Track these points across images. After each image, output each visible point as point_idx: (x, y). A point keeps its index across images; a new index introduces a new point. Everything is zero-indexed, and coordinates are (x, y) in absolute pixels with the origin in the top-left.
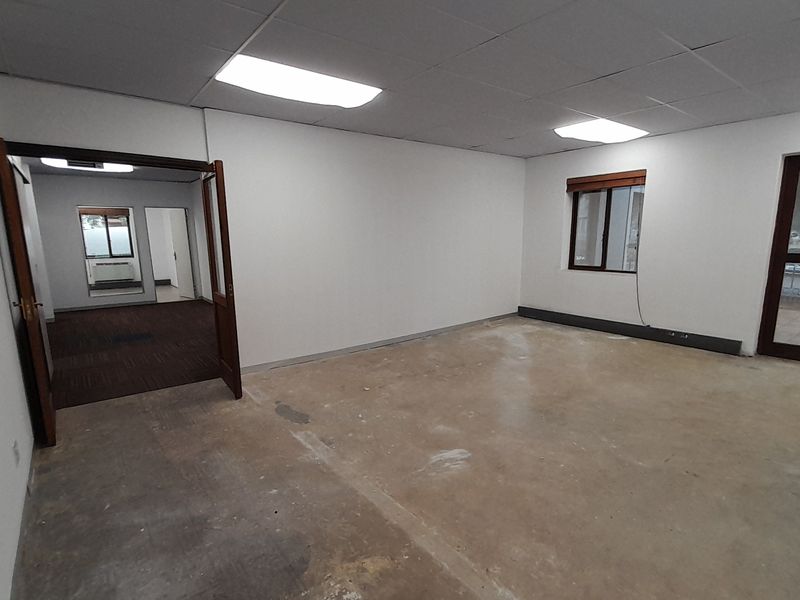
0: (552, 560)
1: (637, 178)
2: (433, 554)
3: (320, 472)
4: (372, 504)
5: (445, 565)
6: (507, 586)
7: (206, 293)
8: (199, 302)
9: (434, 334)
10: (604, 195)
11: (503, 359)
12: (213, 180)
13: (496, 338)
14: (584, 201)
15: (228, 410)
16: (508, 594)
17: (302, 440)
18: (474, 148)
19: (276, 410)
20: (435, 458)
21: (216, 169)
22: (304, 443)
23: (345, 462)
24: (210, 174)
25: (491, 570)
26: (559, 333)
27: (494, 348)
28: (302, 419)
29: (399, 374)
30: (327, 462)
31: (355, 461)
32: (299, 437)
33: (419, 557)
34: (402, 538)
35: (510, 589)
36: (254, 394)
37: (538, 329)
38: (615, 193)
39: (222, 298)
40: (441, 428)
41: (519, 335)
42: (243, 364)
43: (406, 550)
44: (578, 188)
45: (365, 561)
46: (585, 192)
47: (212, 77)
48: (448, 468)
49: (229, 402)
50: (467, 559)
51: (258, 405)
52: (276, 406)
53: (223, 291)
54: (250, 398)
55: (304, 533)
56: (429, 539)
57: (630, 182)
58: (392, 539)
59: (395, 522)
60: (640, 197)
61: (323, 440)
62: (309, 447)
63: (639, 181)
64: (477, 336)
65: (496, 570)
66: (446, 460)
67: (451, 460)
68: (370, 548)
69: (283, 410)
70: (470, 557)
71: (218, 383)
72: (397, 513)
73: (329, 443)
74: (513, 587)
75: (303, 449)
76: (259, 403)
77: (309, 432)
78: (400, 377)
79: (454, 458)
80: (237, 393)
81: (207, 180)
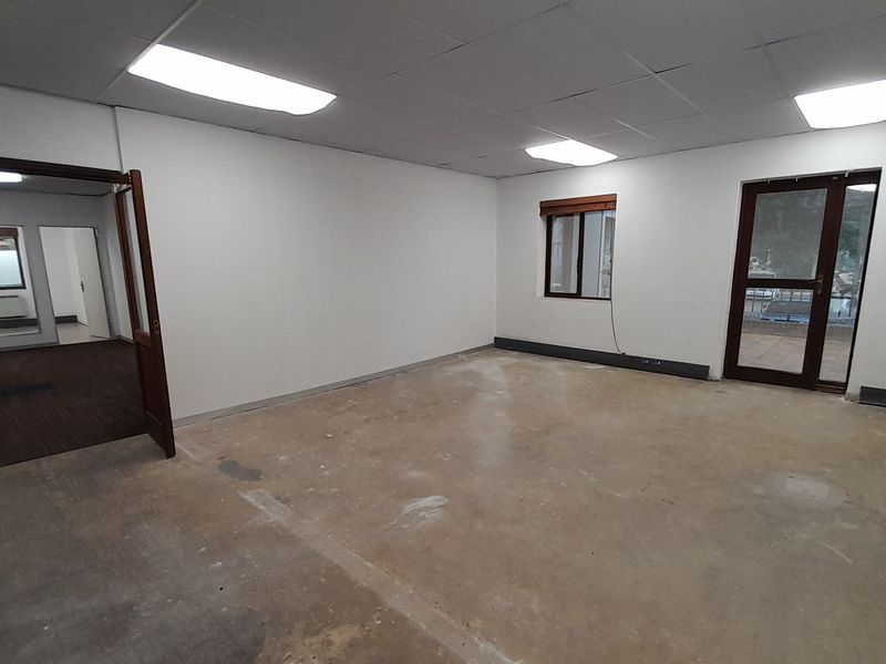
0: (534, 606)
1: (608, 203)
2: (408, 615)
3: (277, 535)
4: (339, 567)
5: (423, 625)
6: (488, 638)
7: (126, 331)
8: (117, 342)
9: (404, 370)
10: (577, 219)
11: (481, 394)
12: (129, 194)
13: (472, 372)
14: (558, 225)
15: (157, 472)
16: (491, 647)
17: (253, 500)
18: (443, 166)
19: (220, 467)
20: (408, 508)
21: (133, 180)
22: (256, 504)
23: (305, 522)
24: (125, 186)
25: (471, 624)
26: (533, 363)
27: (470, 384)
28: (253, 475)
29: (366, 417)
30: (284, 524)
31: (318, 519)
32: (249, 497)
33: (394, 620)
34: (372, 600)
35: (493, 642)
36: (193, 450)
37: (515, 360)
38: (587, 217)
39: (144, 336)
40: (415, 474)
41: (496, 369)
42: (174, 416)
43: (378, 614)
44: (551, 211)
45: (332, 632)
46: (558, 216)
47: (124, 69)
48: (424, 518)
49: (159, 462)
50: (445, 615)
51: (195, 463)
52: (219, 462)
53: (146, 329)
54: (187, 455)
55: (257, 609)
56: (407, 601)
57: (602, 206)
58: (362, 603)
59: (365, 584)
60: (611, 221)
61: (278, 498)
62: (262, 507)
63: (610, 206)
64: (453, 370)
65: (477, 623)
66: (421, 510)
67: (427, 509)
68: (337, 617)
69: (229, 466)
70: (449, 613)
71: (144, 440)
72: (365, 572)
73: (286, 502)
74: (495, 640)
75: (254, 510)
76: (198, 460)
77: (262, 491)
78: (367, 420)
79: (429, 506)
80: (168, 449)
81: (120, 196)
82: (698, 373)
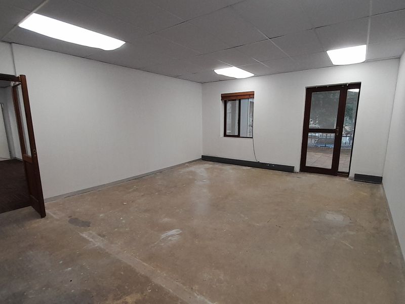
0: (222, 277)
1: (250, 95)
2: (164, 286)
3: (99, 253)
4: (130, 266)
5: (170, 290)
6: (201, 294)
7: (19, 155)
8: (14, 161)
9: (161, 171)
10: (237, 102)
11: (196, 182)
12: (20, 87)
13: (191, 172)
14: (229, 105)
15: (36, 225)
16: (202, 298)
17: (86, 237)
18: (177, 77)
19: (69, 221)
20: (163, 236)
21: (22, 80)
22: (88, 238)
23: (113, 245)
24: (17, 83)
25: (194, 288)
26: (220, 167)
27: (191, 177)
28: (86, 224)
29: (142, 194)
30: (102, 247)
31: (119, 244)
32: (84, 235)
33: (157, 289)
34: (147, 280)
35: (203, 295)
36: (55, 214)
37: (211, 166)
38: (242, 101)
39: (28, 157)
40: (166, 220)
41: (202, 170)
42: (45, 197)
43: (150, 287)
44: (226, 98)
45: (127, 297)
46: (229, 101)
47: (16, 25)
48: (170, 240)
49: (38, 220)
50: (181, 285)
51: (57, 220)
52: (69, 219)
53: (29, 154)
54: (52, 217)
55: (89, 289)
56: (163, 279)
57: (248, 96)
58: (142, 281)
59: (143, 273)
60: (252, 103)
61: (99, 235)
62: (91, 240)
63: (251, 96)
64: (183, 171)
65: (196, 287)
66: (169, 236)
67: (172, 236)
68: (129, 290)
69: (74, 221)
70: (183, 284)
71: (29, 209)
72: (143, 268)
73: (104, 236)
74: (204, 294)
75: (87, 241)
76: (58, 218)
77: (91, 232)
78: (142, 196)
79: (174, 234)
80: (42, 214)
81: (15, 87)
82: (289, 170)
